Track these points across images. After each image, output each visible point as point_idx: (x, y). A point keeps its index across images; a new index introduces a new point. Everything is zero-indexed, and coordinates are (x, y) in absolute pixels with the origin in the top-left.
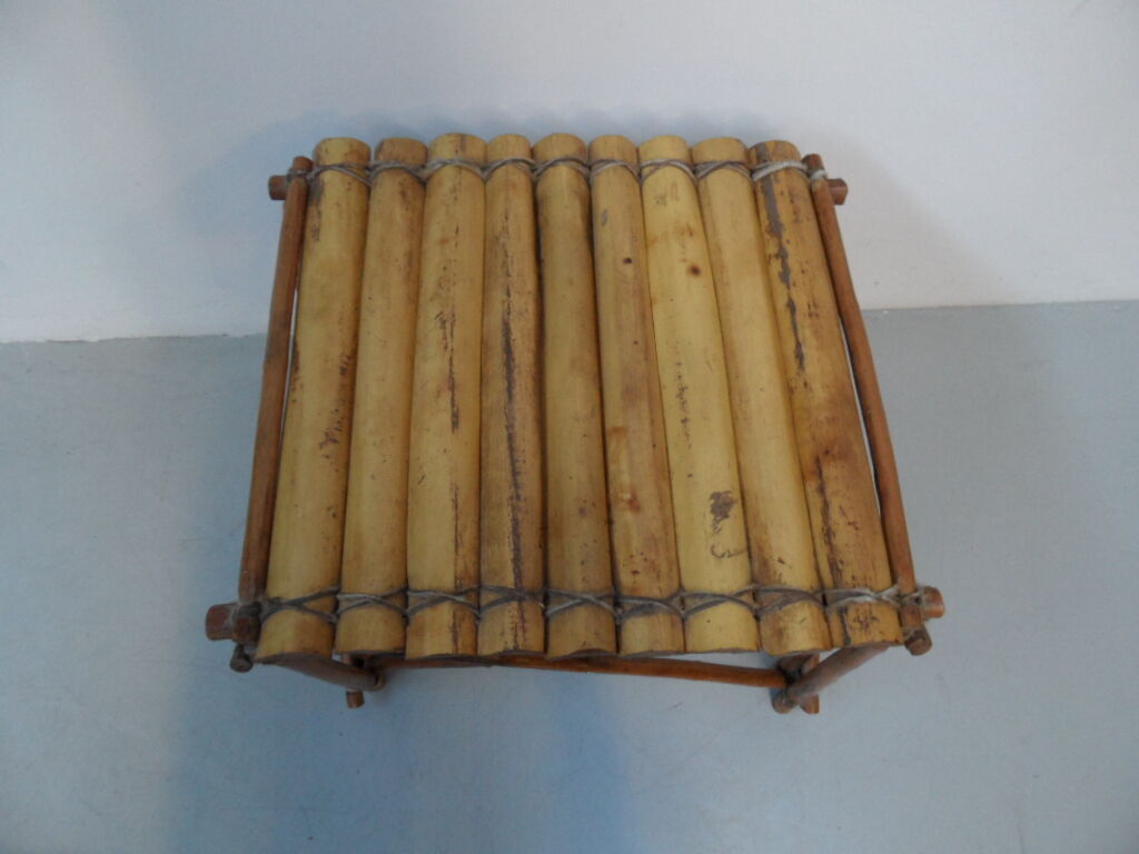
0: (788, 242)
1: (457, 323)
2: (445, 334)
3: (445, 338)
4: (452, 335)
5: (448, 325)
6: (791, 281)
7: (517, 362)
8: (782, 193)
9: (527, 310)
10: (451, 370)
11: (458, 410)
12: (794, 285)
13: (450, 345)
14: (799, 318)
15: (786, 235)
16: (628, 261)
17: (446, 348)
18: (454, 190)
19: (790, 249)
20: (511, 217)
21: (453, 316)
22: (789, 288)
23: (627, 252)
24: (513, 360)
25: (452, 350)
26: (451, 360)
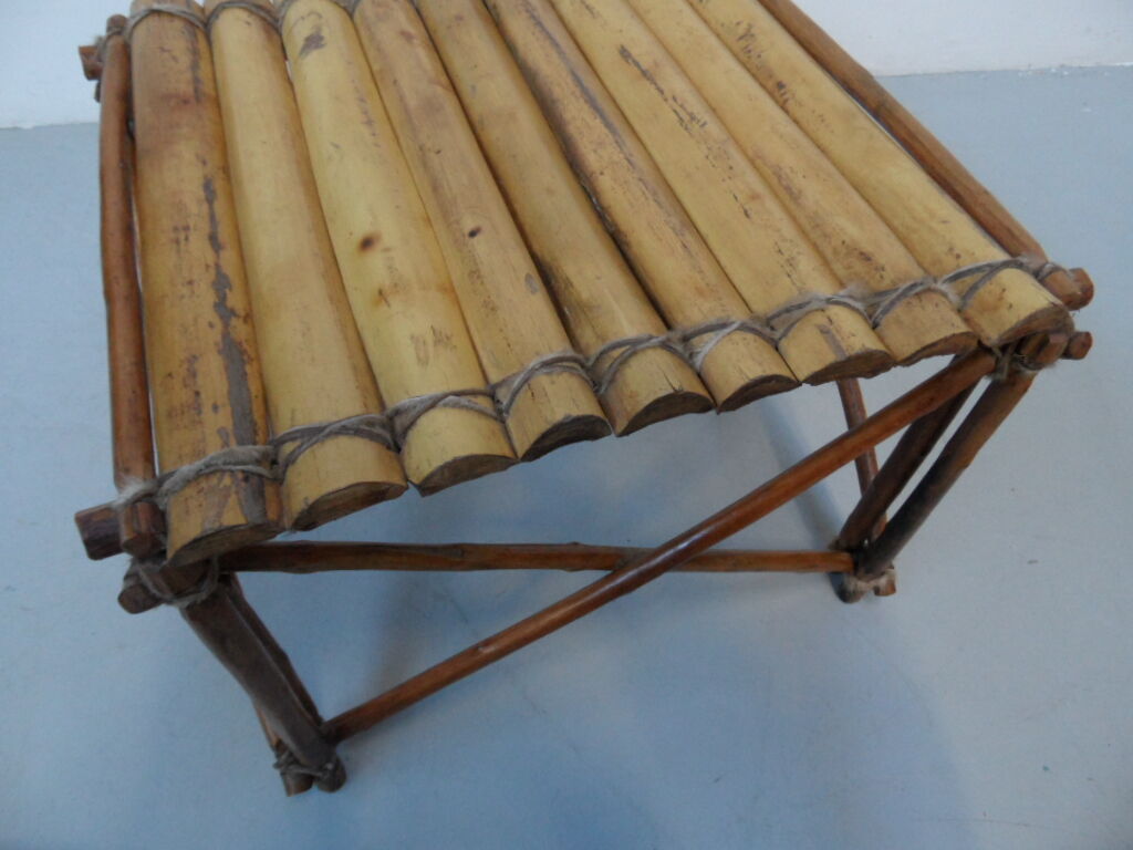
0: (211, 325)
1: (678, 124)
2: (685, 109)
3: (682, 106)
4: (675, 111)
5: (686, 118)
6: (212, 271)
7: (582, 101)
8: (215, 408)
9: (595, 151)
10: (655, 84)
11: (627, 62)
12: (207, 266)
13: (671, 101)
14: (205, 227)
15: (215, 335)
16: (473, 234)
17: (675, 99)
18: (791, 262)
19: (209, 314)
20: (680, 249)
21: (686, 129)
22: (217, 266)
23: (480, 245)
24: (586, 101)
25: (666, 100)
26: (662, 92)
